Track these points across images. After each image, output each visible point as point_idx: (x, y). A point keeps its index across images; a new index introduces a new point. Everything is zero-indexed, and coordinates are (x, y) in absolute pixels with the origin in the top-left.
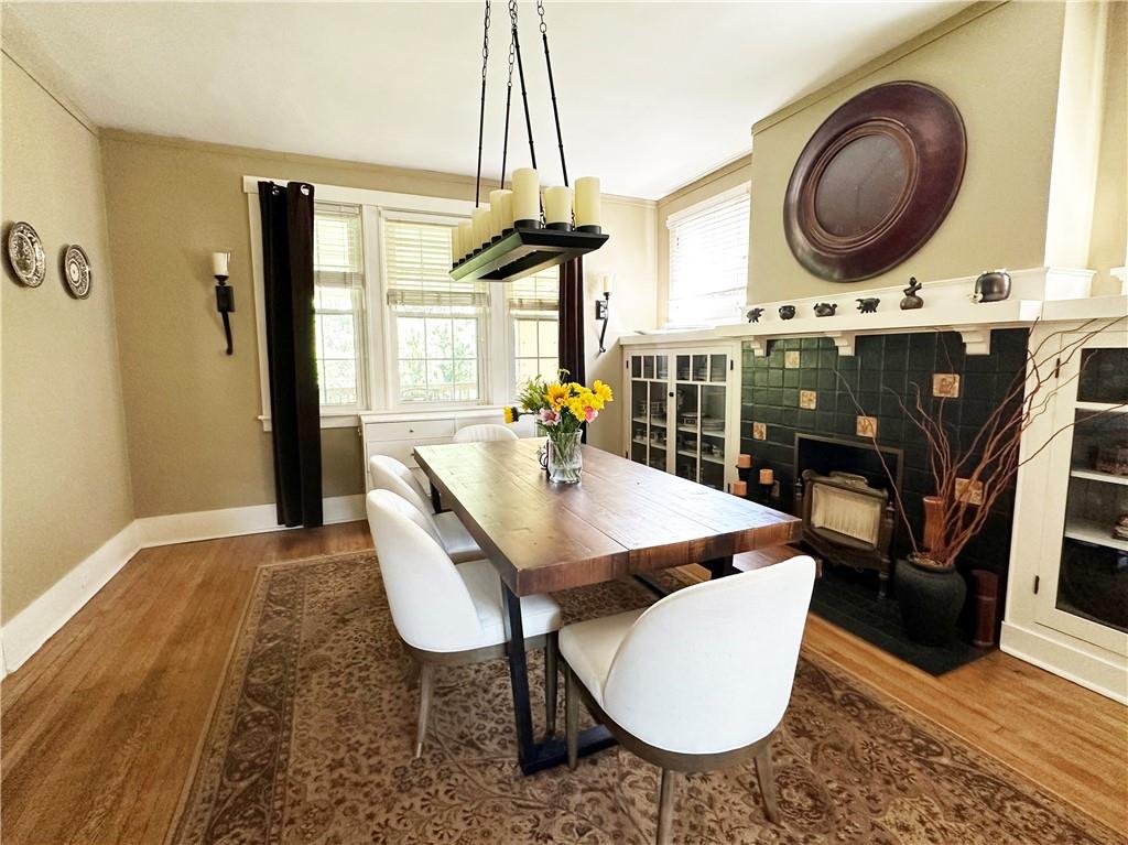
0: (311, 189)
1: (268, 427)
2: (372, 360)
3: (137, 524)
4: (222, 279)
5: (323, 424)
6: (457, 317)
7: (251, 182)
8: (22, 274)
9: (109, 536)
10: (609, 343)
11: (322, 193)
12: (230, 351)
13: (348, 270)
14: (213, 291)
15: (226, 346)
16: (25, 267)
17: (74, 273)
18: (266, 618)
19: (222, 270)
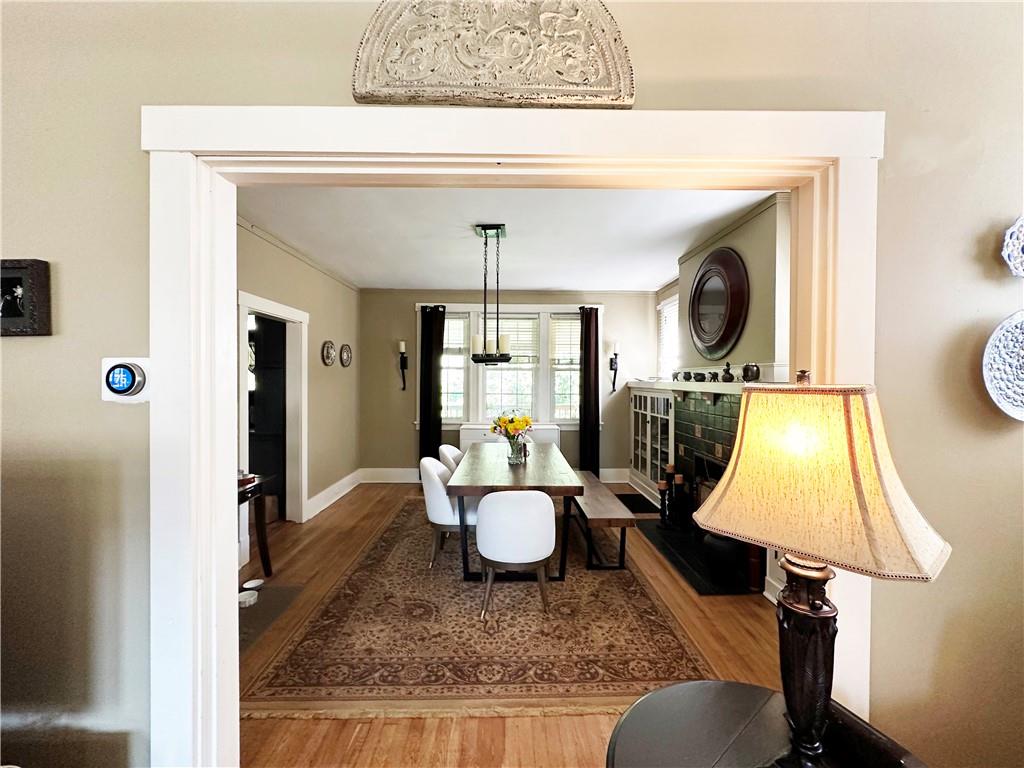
0: (444, 307)
1: (418, 428)
2: (471, 393)
3: (360, 470)
4: (402, 354)
5: (444, 428)
6: (521, 369)
7: (419, 305)
8: (327, 361)
9: (348, 474)
10: (619, 385)
11: (450, 307)
12: (404, 389)
13: (462, 347)
14: (399, 359)
15: (402, 386)
16: (328, 358)
17: (345, 356)
18: (398, 516)
19: (403, 350)
